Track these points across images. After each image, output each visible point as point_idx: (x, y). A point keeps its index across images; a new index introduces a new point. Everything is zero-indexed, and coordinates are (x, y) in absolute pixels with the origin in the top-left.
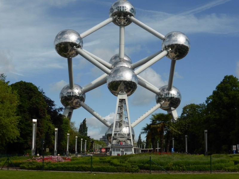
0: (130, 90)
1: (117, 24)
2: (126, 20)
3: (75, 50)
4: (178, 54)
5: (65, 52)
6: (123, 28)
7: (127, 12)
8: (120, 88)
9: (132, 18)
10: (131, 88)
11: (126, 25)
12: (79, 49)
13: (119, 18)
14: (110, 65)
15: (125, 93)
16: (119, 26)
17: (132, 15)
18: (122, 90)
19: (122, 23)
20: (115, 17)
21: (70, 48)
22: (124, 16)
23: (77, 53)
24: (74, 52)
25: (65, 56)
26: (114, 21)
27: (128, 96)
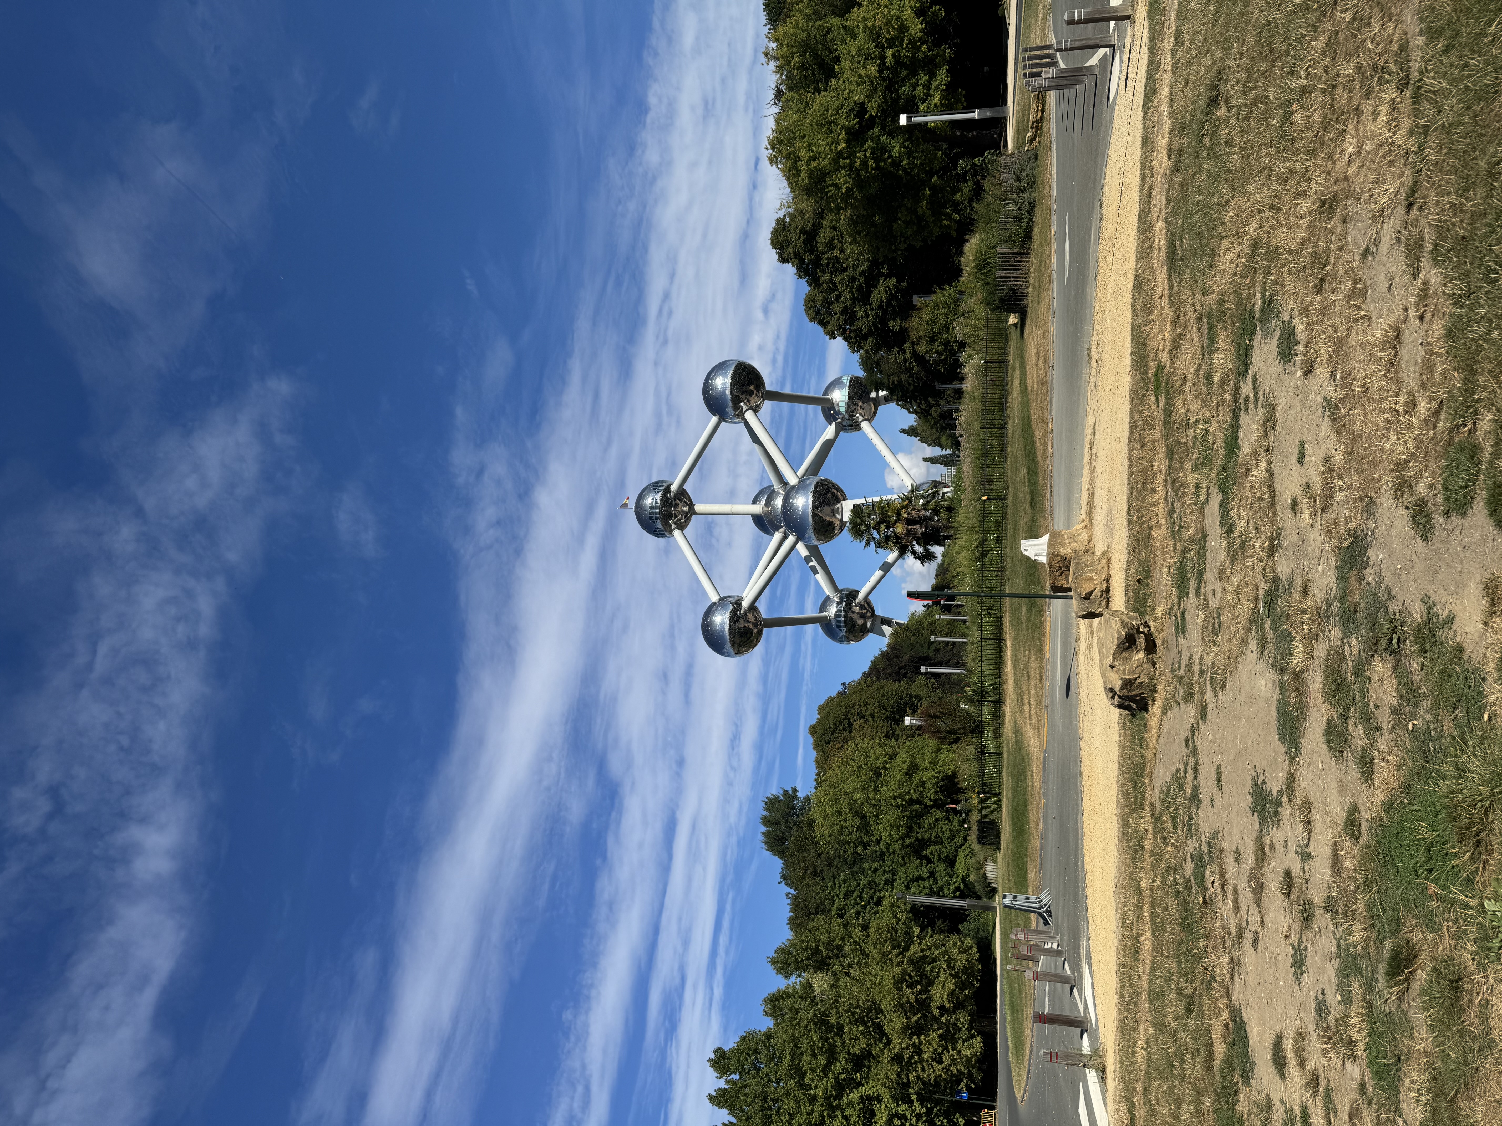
0: (833, 494)
1: (688, 520)
2: (678, 501)
3: (745, 614)
4: (752, 387)
5: (752, 633)
6: (698, 508)
7: (661, 500)
8: (828, 515)
9: (674, 488)
10: (828, 491)
11: (690, 500)
12: (745, 604)
13: (676, 517)
14: (778, 536)
15: (839, 505)
16: (691, 516)
17: (668, 487)
18: (833, 511)
19: (686, 509)
20: (673, 526)
21: (741, 624)
22: (671, 505)
23: (753, 607)
24: (750, 616)
25: (760, 633)
26: (682, 527)
27: (845, 499)
